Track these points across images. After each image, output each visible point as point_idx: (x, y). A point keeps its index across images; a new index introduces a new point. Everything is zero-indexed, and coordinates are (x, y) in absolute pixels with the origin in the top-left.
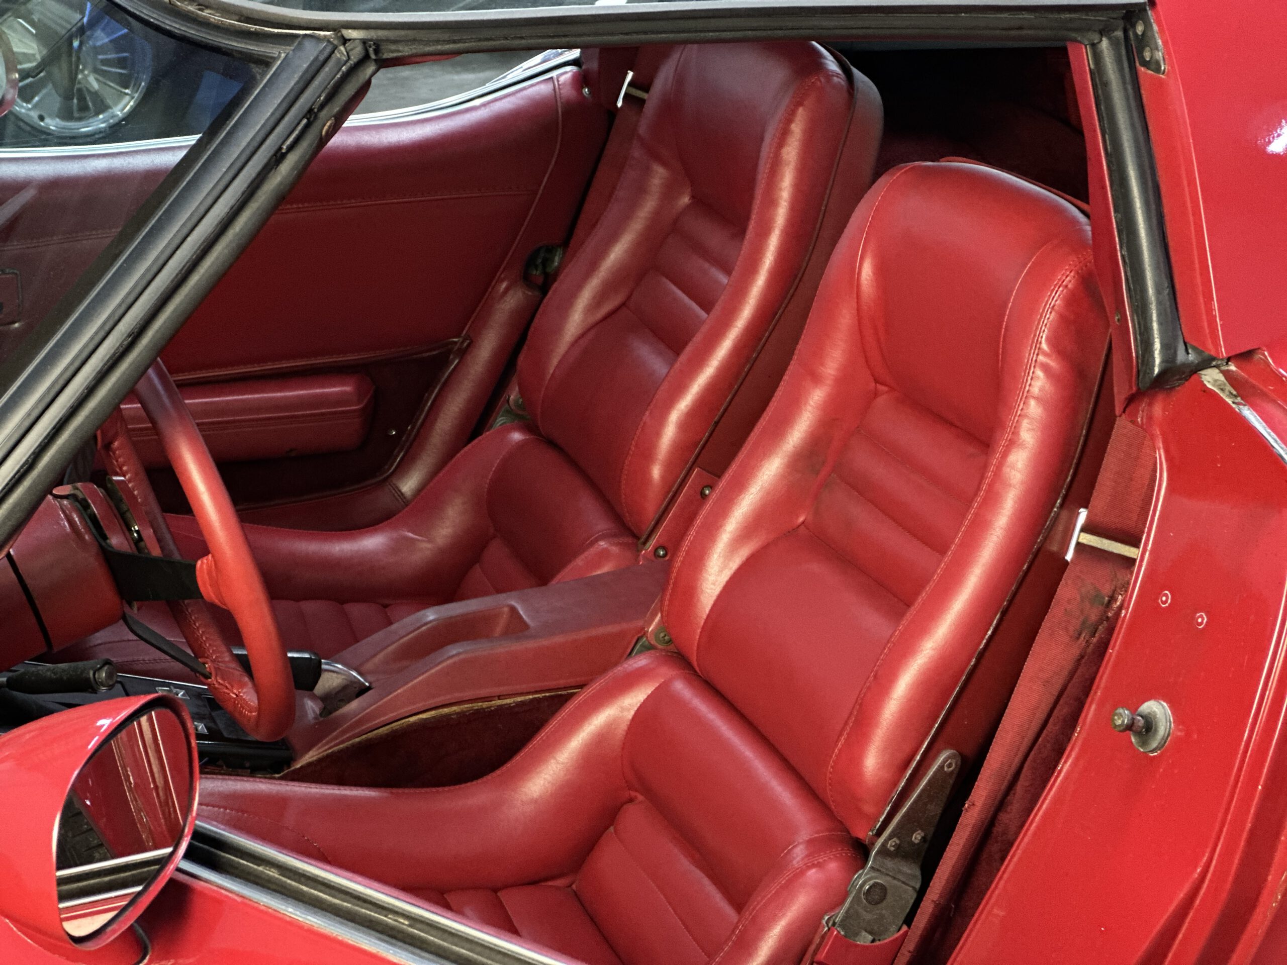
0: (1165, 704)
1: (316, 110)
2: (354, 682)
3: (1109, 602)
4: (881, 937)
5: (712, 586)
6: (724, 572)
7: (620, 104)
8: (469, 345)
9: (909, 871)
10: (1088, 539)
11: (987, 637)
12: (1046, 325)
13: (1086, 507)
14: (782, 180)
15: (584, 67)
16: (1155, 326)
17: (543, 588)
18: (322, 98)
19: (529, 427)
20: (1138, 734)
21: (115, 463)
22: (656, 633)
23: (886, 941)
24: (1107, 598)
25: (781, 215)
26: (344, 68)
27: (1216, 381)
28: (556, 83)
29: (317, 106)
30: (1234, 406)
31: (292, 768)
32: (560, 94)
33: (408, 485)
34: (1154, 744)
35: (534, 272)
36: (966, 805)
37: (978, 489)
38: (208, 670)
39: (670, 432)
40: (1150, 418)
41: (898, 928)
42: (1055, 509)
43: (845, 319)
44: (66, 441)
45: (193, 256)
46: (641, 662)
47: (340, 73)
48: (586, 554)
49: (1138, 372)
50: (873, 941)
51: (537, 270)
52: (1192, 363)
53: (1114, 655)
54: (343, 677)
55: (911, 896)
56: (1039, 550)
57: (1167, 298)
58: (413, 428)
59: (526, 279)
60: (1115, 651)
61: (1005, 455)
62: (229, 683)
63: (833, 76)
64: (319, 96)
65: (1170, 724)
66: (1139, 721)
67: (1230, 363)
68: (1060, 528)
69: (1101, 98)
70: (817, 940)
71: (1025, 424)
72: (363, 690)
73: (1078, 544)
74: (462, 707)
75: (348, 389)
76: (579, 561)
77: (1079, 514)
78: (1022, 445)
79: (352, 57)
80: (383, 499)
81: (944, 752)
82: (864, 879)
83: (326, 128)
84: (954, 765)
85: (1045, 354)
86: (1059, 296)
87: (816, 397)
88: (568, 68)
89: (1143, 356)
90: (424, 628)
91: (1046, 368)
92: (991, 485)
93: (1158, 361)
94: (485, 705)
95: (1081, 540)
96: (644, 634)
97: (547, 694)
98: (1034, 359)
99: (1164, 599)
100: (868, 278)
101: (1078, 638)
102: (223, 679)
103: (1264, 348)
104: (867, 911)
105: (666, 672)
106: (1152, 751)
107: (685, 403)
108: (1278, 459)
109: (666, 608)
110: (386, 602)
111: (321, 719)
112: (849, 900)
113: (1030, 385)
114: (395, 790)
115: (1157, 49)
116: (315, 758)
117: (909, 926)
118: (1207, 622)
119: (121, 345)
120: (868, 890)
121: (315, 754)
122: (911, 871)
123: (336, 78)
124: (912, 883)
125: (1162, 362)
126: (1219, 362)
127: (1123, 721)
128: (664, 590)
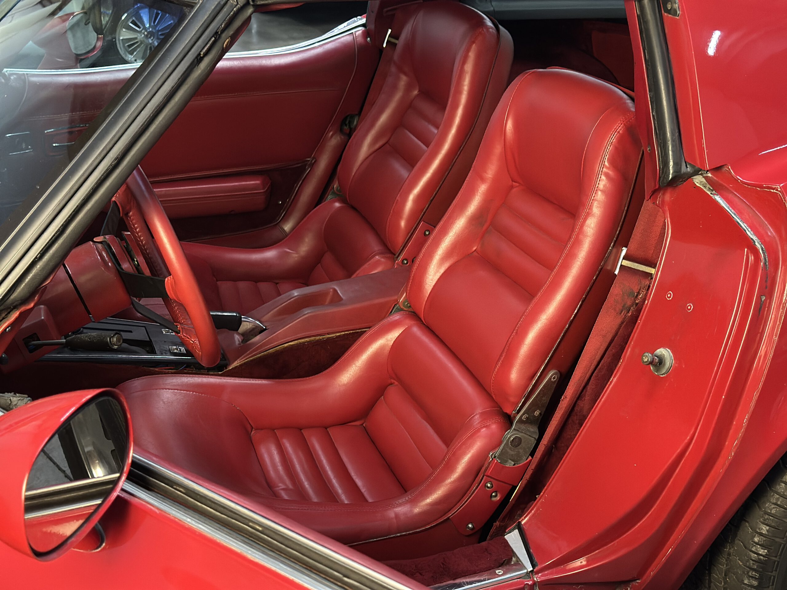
0: (669, 350)
1: (219, 33)
2: (257, 327)
3: (637, 295)
4: (518, 463)
5: (431, 281)
6: (437, 274)
7: (384, 46)
8: (315, 162)
9: (532, 430)
10: (626, 263)
11: (574, 313)
12: (608, 152)
13: (626, 247)
14: (464, 81)
15: (367, 28)
16: (670, 153)
17: (349, 279)
18: (223, 26)
19: (343, 200)
20: (655, 366)
21: (131, 223)
22: (404, 302)
23: (520, 465)
24: (636, 294)
25: (464, 98)
26: (235, 9)
27: (701, 182)
28: (354, 35)
29: (220, 31)
30: (711, 195)
31: (228, 369)
32: (356, 41)
33: (287, 227)
34: (664, 371)
35: (345, 127)
36: (562, 398)
37: (570, 238)
38: (178, 329)
39: (409, 204)
40: (663, 201)
41: (526, 458)
42: (610, 248)
43: (498, 149)
44: (82, 218)
45: (151, 114)
46: (396, 317)
47: (233, 12)
48: (370, 262)
49: (660, 177)
50: (514, 465)
51: (346, 126)
52: (689, 172)
53: (641, 324)
54: (253, 324)
55: (534, 442)
56: (601, 269)
57: (677, 138)
58: (289, 200)
59: (341, 131)
60: (642, 322)
61: (585, 220)
62: (189, 336)
63: (490, 28)
64: (221, 25)
65: (672, 362)
66: (656, 359)
67: (708, 172)
68: (612, 258)
69: (643, 30)
70: (486, 465)
71: (595, 204)
72: (262, 331)
73: (621, 265)
74: (310, 338)
75: (258, 182)
76: (366, 266)
77: (622, 250)
78: (593, 215)
79: (239, 3)
80: (276, 234)
81: (551, 371)
82: (510, 435)
83: (226, 43)
84: (556, 378)
85: (607, 168)
86: (615, 137)
87: (482, 188)
88: (360, 28)
89: (663, 169)
90: (292, 299)
91: (607, 175)
92: (578, 235)
93: (671, 172)
94: (321, 337)
95: (622, 264)
96: (398, 303)
97: (351, 332)
98: (601, 170)
99: (669, 295)
100: (510, 129)
101: (621, 314)
102: (186, 334)
103: (729, 165)
104: (512, 450)
105: (409, 322)
106: (662, 375)
107: (417, 190)
108: (736, 224)
109: (408, 292)
110: (277, 281)
111: (242, 344)
112: (503, 445)
113: (599, 184)
114: (277, 380)
115: (675, 3)
116: (238, 364)
117: (532, 457)
118: (693, 308)
119: (111, 165)
120: (512, 440)
121: (239, 362)
122: (534, 430)
123: (230, 15)
124: (534, 436)
125: (674, 172)
126: (703, 172)
127: (648, 360)
128: (408, 282)
